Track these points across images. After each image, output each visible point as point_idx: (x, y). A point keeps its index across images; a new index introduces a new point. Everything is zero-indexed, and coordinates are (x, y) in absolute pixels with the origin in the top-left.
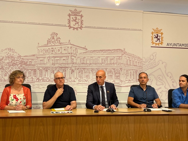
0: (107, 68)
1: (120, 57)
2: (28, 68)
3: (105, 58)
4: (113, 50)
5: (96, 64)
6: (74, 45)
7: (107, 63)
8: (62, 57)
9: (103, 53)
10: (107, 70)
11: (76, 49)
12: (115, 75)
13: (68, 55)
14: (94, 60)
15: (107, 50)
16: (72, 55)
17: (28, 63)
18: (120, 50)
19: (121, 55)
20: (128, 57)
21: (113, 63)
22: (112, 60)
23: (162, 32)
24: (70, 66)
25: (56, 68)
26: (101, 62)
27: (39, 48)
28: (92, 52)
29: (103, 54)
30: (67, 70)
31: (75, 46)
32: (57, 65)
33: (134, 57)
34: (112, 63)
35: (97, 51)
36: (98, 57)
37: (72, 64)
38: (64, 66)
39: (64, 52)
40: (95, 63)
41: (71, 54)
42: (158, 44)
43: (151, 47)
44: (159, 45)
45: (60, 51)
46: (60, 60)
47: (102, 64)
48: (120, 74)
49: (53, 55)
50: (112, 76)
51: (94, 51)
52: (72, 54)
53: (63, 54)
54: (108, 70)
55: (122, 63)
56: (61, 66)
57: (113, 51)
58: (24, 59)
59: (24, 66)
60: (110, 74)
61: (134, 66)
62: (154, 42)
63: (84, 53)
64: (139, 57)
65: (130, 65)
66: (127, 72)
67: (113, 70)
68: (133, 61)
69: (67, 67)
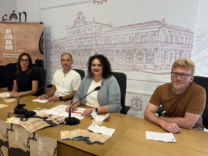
0: (136, 49)
1: (156, 31)
2: (61, 51)
3: (134, 35)
4: (145, 23)
5: (122, 44)
6: (98, 23)
7: (136, 41)
8: (87, 38)
9: (131, 29)
10: (135, 51)
11: (100, 27)
12: (147, 57)
13: (92, 35)
14: (120, 38)
15: (137, 24)
16: (97, 35)
17: (60, 47)
18: (156, 21)
19: (157, 29)
20: (169, 31)
22: (144, 38)
24: (94, 47)
25: (81, 50)
26: (128, 41)
27: (68, 31)
28: (117, 29)
29: (132, 30)
31: (100, 24)
32: (82, 48)
34: (144, 41)
35: (124, 26)
36: (125, 35)
37: (96, 46)
38: (88, 48)
39: (88, 32)
41: (95, 34)
45: (85, 32)
46: (85, 41)
47: (129, 44)
48: (154, 56)
49: (79, 37)
50: (142, 59)
52: (96, 34)
53: (88, 35)
54: (137, 51)
55: (158, 41)
56: (86, 48)
57: (145, 25)
58: (58, 42)
59: (58, 49)
60: (139, 57)
61: (178, 44)
63: (108, 31)
66: (165, 53)
67: (144, 52)
68: (176, 37)
69: (91, 49)
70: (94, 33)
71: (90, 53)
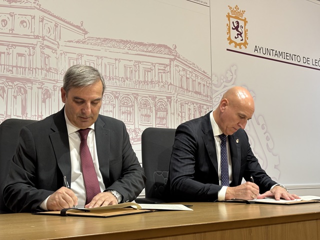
0: (137, 94)
1: (167, 66)
3: (132, 63)
4: (150, 45)
5: (110, 79)
6: (49, 14)
7: (137, 78)
8: (14, 45)
9: (126, 50)
10: (137, 99)
11: (56, 26)
12: (156, 114)
13: (34, 41)
14: (105, 65)
15: (136, 43)
16: (46, 43)
18: (166, 47)
19: (167, 62)
20: (184, 70)
21: (152, 82)
22: (149, 73)
23: (246, 19)
24: (40, 76)
26: (122, 75)
28: (99, 41)
29: (127, 53)
30: (29, 91)
31: (55, 16)
33: (195, 71)
34: (150, 80)
35: (112, 40)
36: (116, 60)
37: (44, 72)
38: (19, 76)
39: (19, 30)
40: (108, 75)
41: (41, 40)
42: (240, 45)
43: (228, 50)
44: (240, 48)
45: (9, 26)
46: (9, 54)
47: (124, 81)
48: (167, 111)
50: (149, 116)
51: (105, 40)
52: (44, 39)
53: (17, 36)
54: (139, 98)
55: (171, 84)
56: (10, 75)
57: (150, 49)
60: (144, 112)
61: (196, 93)
62: (233, 38)
63: (78, 42)
64: (204, 72)
65: (187, 90)
66: (181, 107)
67: (151, 101)
68: (193, 81)
69: (29, 81)
70: (37, 37)
71: (26, 92)
